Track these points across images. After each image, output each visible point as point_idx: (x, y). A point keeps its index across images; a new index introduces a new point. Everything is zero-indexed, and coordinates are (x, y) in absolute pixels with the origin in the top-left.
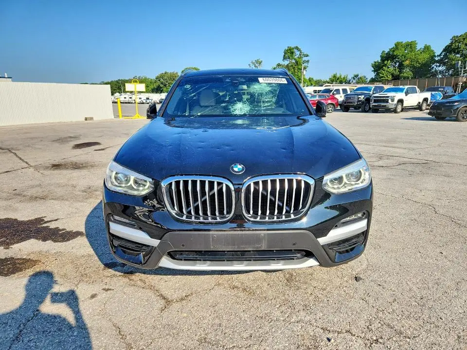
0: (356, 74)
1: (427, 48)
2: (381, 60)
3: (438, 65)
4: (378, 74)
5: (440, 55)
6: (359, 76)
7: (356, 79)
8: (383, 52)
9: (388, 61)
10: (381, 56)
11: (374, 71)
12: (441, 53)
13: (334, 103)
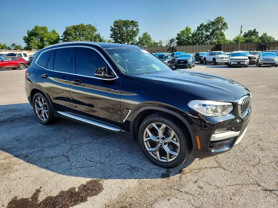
0: (13, 43)
1: (54, 32)
2: (28, 35)
3: (62, 41)
4: (28, 44)
5: (63, 36)
6: (16, 45)
7: (14, 47)
8: (28, 31)
9: (33, 37)
10: (27, 33)
11: (26, 42)
12: (63, 35)
13: (24, 63)
